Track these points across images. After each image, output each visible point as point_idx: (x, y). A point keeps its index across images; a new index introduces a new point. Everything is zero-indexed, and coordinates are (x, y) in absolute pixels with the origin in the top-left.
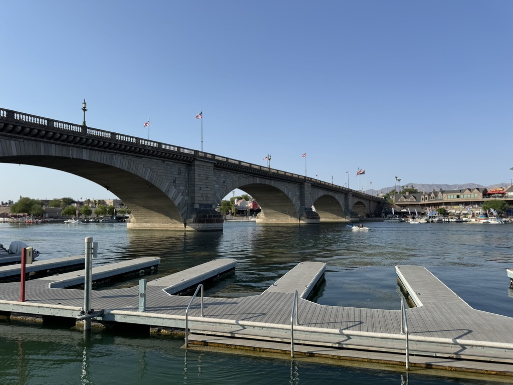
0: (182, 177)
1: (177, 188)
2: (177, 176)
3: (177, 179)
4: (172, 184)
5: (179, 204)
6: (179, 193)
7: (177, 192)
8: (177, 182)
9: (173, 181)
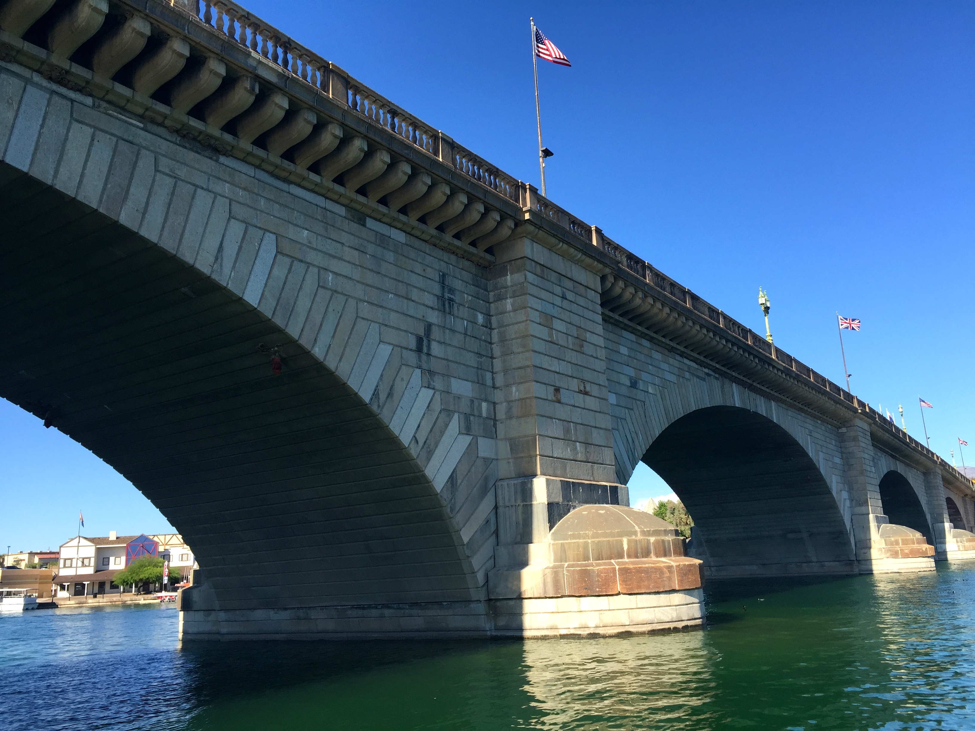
0: (460, 325)
1: (438, 383)
2: (434, 317)
3: (436, 333)
4: (412, 357)
5: (452, 478)
6: (448, 412)
7: (437, 406)
8: (436, 349)
9: (413, 343)
